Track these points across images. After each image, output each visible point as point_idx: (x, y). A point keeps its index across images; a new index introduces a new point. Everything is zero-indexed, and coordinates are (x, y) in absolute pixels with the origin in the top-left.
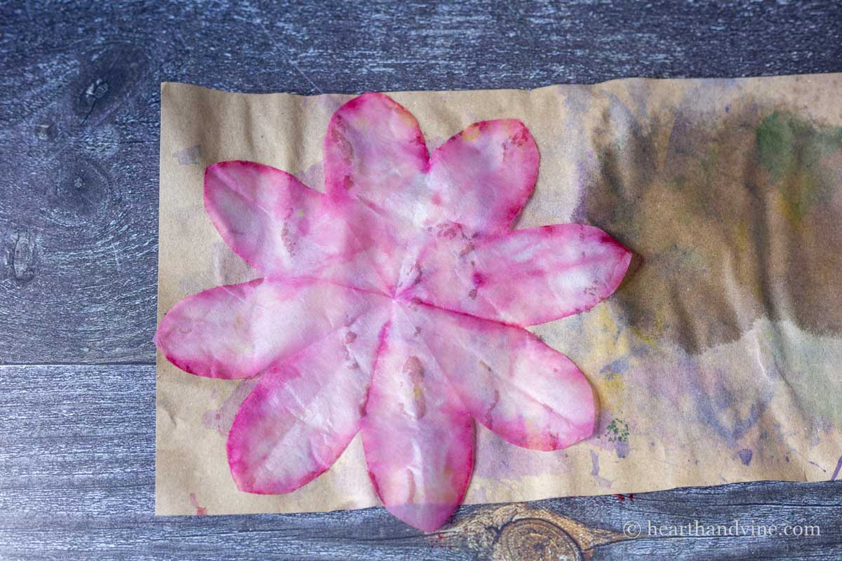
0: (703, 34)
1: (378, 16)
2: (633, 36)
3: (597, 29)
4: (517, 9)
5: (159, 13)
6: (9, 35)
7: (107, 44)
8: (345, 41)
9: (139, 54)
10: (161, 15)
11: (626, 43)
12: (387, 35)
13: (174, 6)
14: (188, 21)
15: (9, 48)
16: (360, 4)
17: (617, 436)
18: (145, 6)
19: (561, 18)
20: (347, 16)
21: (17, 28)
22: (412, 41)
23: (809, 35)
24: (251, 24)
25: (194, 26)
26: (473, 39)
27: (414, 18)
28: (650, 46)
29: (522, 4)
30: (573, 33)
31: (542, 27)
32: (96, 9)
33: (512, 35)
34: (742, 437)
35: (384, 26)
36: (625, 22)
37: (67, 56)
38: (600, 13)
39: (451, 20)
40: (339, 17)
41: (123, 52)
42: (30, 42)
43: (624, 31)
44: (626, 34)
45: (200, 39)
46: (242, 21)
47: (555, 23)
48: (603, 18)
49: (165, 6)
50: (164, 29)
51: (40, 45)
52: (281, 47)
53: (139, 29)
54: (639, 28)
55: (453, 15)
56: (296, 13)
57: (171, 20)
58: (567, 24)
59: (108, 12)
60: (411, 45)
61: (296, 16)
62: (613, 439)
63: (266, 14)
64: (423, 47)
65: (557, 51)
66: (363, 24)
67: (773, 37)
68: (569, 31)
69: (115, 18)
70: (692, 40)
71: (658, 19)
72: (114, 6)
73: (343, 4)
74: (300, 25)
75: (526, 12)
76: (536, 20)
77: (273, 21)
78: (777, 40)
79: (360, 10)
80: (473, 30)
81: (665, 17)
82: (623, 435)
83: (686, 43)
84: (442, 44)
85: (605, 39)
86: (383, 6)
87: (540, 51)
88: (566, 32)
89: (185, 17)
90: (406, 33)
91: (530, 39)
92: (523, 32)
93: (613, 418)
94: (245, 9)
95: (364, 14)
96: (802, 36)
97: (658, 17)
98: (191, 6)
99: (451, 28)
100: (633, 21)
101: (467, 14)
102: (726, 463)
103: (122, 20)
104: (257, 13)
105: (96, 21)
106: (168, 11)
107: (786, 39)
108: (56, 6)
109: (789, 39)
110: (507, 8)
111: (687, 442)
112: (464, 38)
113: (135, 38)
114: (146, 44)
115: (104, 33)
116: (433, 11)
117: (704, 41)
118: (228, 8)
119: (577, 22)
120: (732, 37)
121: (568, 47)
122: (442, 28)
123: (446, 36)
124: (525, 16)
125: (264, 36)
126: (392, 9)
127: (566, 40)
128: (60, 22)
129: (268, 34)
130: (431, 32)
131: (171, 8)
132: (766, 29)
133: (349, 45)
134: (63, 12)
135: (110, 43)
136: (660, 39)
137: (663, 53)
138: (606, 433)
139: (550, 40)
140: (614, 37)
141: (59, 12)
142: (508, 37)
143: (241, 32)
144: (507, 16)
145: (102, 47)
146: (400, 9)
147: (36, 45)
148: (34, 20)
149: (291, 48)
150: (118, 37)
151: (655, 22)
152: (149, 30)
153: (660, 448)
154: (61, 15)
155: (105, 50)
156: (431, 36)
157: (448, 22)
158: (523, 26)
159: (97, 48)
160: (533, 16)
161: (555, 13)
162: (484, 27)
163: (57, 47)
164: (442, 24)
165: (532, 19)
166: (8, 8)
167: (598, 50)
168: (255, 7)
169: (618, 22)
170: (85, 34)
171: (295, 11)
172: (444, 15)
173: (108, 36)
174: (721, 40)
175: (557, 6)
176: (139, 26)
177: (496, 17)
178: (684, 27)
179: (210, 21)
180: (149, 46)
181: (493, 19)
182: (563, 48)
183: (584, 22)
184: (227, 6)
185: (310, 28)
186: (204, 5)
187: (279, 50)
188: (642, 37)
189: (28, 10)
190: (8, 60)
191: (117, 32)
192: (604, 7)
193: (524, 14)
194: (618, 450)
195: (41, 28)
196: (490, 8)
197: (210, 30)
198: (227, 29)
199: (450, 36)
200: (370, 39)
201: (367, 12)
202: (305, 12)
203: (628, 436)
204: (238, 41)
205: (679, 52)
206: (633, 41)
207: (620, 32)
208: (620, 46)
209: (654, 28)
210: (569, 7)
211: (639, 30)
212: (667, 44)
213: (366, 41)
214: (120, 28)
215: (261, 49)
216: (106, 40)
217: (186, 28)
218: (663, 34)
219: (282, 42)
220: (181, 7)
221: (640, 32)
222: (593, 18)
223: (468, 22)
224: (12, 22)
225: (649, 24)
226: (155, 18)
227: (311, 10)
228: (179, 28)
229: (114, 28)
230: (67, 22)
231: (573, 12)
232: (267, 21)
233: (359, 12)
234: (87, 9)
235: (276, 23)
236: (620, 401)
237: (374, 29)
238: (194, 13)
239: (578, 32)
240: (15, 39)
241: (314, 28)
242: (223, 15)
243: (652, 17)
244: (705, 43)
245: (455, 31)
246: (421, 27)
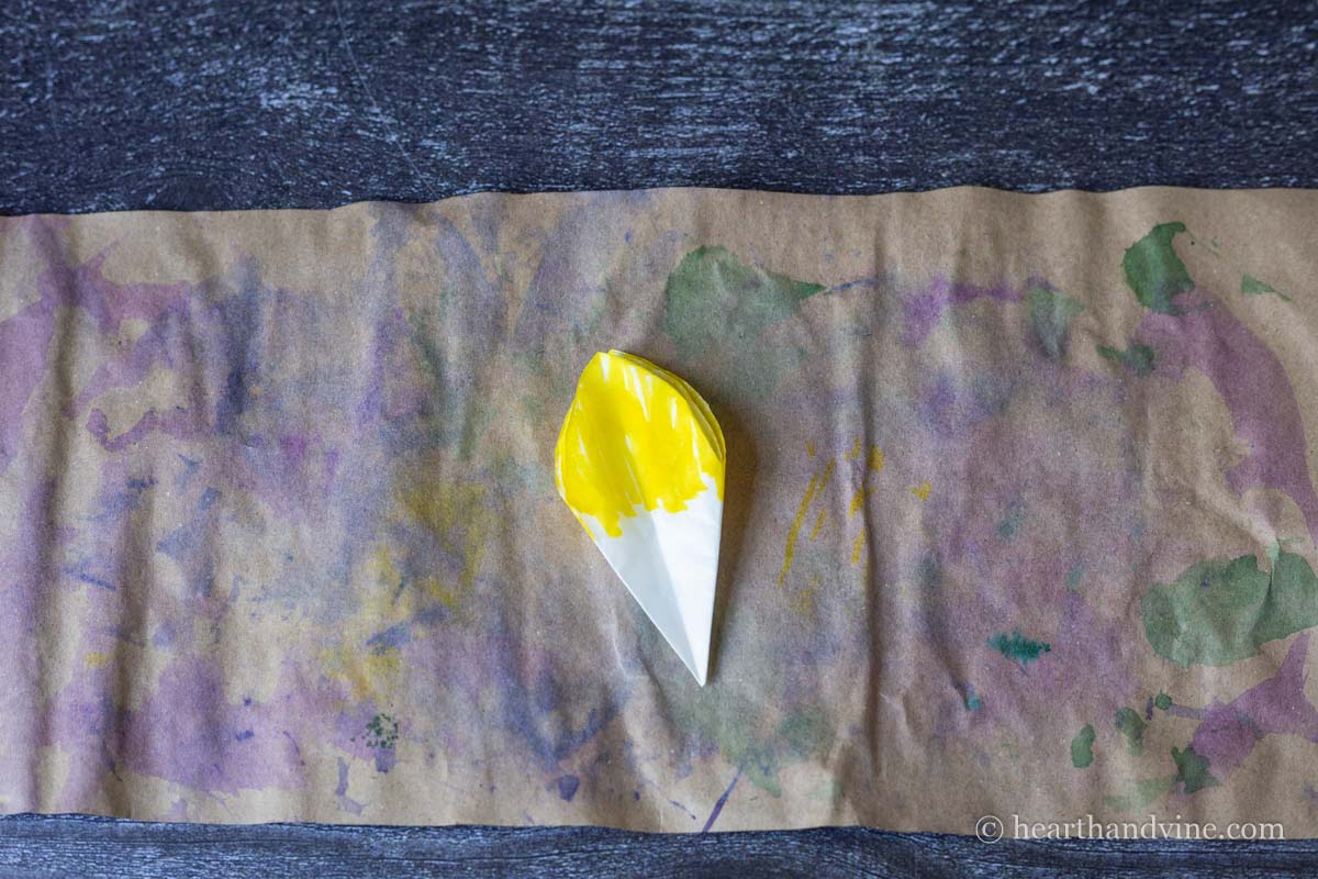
0: (1110, 148)
1: (578, 126)
2: (992, 154)
3: (930, 144)
4: (801, 113)
5: (244, 127)
6: (27, 164)
7: (168, 178)
8: (526, 169)
9: (215, 193)
10: (249, 131)
11: (979, 166)
12: (592, 158)
13: (267, 116)
14: (289, 140)
15: (27, 185)
16: (550, 108)
17: (380, 739)
18: (225, 116)
19: (874, 126)
20: (530, 128)
21: (39, 154)
22: (630, 168)
23: (1295, 147)
24: (383, 142)
25: (298, 149)
26: (728, 163)
27: (635, 130)
28: (1019, 170)
29: (811, 104)
30: (891, 151)
31: (840, 141)
32: (153, 121)
33: (790, 155)
34: (567, 756)
35: (587, 144)
36: (979, 131)
37: (110, 197)
38: (939, 115)
39: (693, 131)
40: (518, 130)
41: (191, 189)
42: (57, 175)
43: (976, 146)
44: (980, 150)
45: (306, 169)
46: (369, 138)
47: (863, 135)
48: (943, 125)
49: (254, 115)
50: (253, 152)
51: (72, 179)
52: (427, 179)
53: (215, 153)
54: (1001, 141)
55: (698, 124)
56: (451, 125)
57: (262, 138)
58: (882, 135)
59: (169, 126)
60: (628, 173)
61: (451, 129)
62: (373, 743)
63: (406, 127)
64: (647, 176)
65: (865, 181)
66: (555, 141)
67: (1232, 151)
68: (885, 147)
69: (180, 136)
70: (1090, 158)
71: (1035, 124)
72: (178, 117)
73: (524, 108)
74: (458, 144)
75: (815, 116)
76: (832, 129)
77: (417, 137)
78: (1236, 157)
79: (551, 118)
80: (728, 147)
81: (1047, 120)
82: (388, 738)
83: (1080, 164)
84: (679, 171)
85: (945, 159)
86: (587, 110)
87: (837, 180)
88: (881, 148)
89: (283, 133)
90: (622, 154)
91: (821, 161)
92: (809, 149)
93: (379, 712)
94: (374, 118)
95: (556, 125)
96: (1281, 148)
97: (1035, 120)
98: (293, 115)
99: (694, 145)
100: (992, 128)
101: (721, 122)
102: (536, 795)
103: (191, 139)
104: (391, 125)
105: (153, 141)
106: (258, 124)
107: (1254, 156)
108: (95, 118)
109: (1258, 155)
110: (787, 110)
111: (482, 758)
112: (714, 161)
113: (209, 167)
114: (224, 176)
115: (164, 160)
116: (667, 117)
117: (1112, 160)
118: (349, 117)
119: (900, 131)
120: (1159, 153)
121: (882, 173)
122: (679, 145)
123: (684, 159)
124: (814, 123)
125: (402, 162)
126: (601, 115)
127: (879, 162)
128: (100, 144)
129: (408, 159)
130: (661, 152)
131: (263, 119)
132: (1219, 138)
133: (531, 175)
134: (105, 128)
135: (173, 176)
136: (1037, 158)
137: (1039, 182)
138: (364, 734)
139: (853, 163)
140: (958, 156)
141: (99, 127)
142: (786, 158)
143: (368, 156)
144: (784, 123)
145: (160, 182)
146: (614, 115)
147: (66, 179)
148: (63, 141)
149: (442, 182)
150: (184, 166)
151: (1030, 129)
152: (231, 155)
153: (442, 762)
154: (102, 132)
155: (165, 186)
156: (661, 159)
157: (690, 135)
158: (809, 140)
159: (154, 183)
160: (827, 123)
161: (863, 117)
162: (747, 143)
163: (96, 182)
164: (680, 138)
165: (825, 129)
166: (25, 123)
167: (932, 178)
168: (389, 115)
169: (966, 130)
170: (136, 162)
171: (451, 121)
172: (683, 123)
173: (171, 164)
174: (1139, 159)
175: (867, 106)
176: (215, 148)
177: (766, 127)
178: (1079, 137)
179: (322, 140)
180: (229, 179)
181: (761, 129)
182: (873, 175)
183: (911, 132)
184: (347, 114)
185: (473, 148)
186: (312, 114)
187: (424, 185)
188: (1008, 155)
189: (55, 125)
190: (26, 204)
191: (182, 159)
192: (946, 105)
193: (813, 119)
194: (378, 760)
195: (74, 154)
196: (757, 110)
197: (321, 154)
198: (346, 152)
199: (692, 158)
200: (564, 165)
201: (562, 120)
202: (466, 122)
203: (396, 741)
204: (363, 171)
205: (1067, 180)
206: (991, 162)
207: (971, 146)
208: (968, 171)
209: (1028, 140)
210: (887, 107)
211: (1002, 144)
212: (1048, 166)
213: (558, 168)
214: (188, 152)
215: (396, 183)
216: (167, 170)
217: (284, 150)
218: (1043, 149)
219: (430, 171)
220: (278, 117)
221: (1002, 148)
222: (926, 125)
223: (721, 134)
224: (31, 143)
225: (1019, 132)
226: (239, 135)
227: (474, 118)
228: (274, 151)
229: (178, 152)
230: (110, 143)
231: (893, 114)
232: (407, 137)
233: (550, 121)
234: (141, 121)
235: (421, 140)
236: (390, 689)
237: (571, 148)
238: (297, 126)
239: (900, 148)
240: (35, 170)
241: (479, 148)
242: (340, 130)
243: (1025, 120)
244: (1111, 163)
245: (700, 150)
246: (647, 144)
